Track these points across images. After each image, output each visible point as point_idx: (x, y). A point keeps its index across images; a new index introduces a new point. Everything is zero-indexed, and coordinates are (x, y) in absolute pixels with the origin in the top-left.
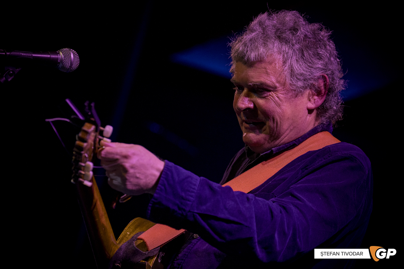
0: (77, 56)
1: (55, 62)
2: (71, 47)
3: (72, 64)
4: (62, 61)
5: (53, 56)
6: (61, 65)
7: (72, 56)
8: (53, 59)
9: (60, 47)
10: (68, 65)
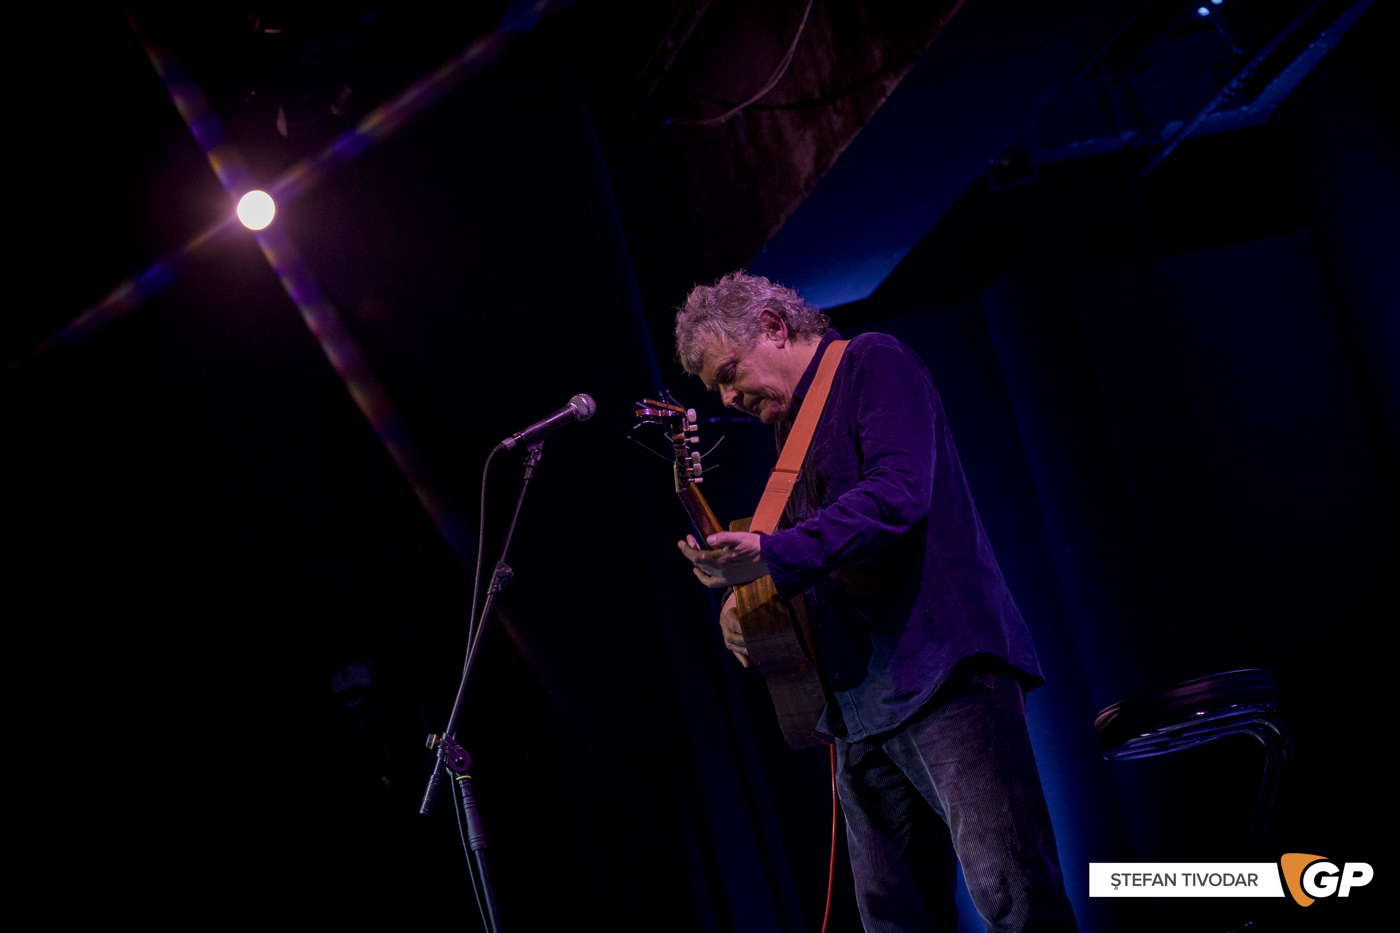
0: (589, 398)
1: (571, 416)
2: (577, 393)
3: (588, 409)
4: (577, 411)
5: (566, 412)
6: (579, 416)
7: (584, 400)
8: (568, 414)
9: (568, 399)
10: (584, 411)
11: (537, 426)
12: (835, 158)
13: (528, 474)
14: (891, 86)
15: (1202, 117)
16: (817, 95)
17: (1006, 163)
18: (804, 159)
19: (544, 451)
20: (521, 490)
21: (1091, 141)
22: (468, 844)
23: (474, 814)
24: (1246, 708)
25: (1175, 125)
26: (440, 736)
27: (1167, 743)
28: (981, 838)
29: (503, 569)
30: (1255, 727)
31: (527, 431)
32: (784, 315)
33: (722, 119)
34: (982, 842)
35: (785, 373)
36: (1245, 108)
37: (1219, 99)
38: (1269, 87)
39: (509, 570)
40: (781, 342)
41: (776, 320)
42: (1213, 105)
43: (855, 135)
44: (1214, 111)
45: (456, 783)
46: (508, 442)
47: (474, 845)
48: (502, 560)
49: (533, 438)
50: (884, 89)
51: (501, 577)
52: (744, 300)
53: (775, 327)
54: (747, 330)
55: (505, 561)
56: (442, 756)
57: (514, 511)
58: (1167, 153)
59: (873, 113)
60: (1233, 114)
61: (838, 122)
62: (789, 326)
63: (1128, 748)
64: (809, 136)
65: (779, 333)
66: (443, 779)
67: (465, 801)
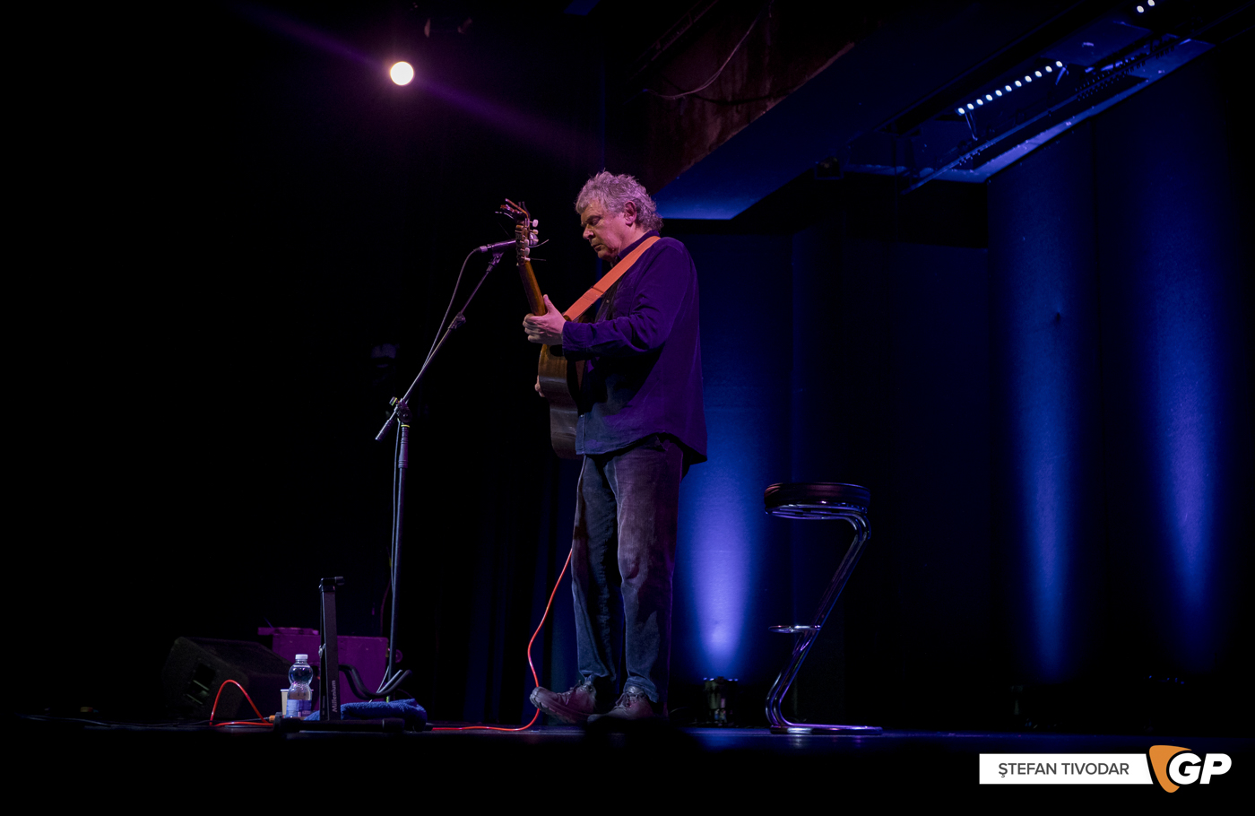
11: (502, 244)
12: (730, 137)
13: (489, 269)
14: (771, 105)
15: (945, 170)
16: (730, 99)
17: (827, 166)
18: (713, 133)
19: (502, 259)
20: (483, 276)
21: (879, 166)
22: (397, 463)
23: (405, 448)
24: (850, 506)
25: (930, 170)
26: (399, 399)
27: (802, 513)
28: (633, 531)
29: (460, 317)
30: (853, 519)
31: (496, 245)
32: (638, 210)
33: (674, 98)
34: (633, 533)
35: (622, 238)
36: (971, 171)
37: (957, 162)
38: (988, 163)
39: (463, 319)
40: (630, 222)
41: (634, 210)
42: (953, 165)
43: (745, 126)
44: (953, 168)
45: (401, 428)
46: (483, 248)
47: (400, 465)
48: (462, 312)
49: (498, 250)
50: (766, 106)
51: (458, 321)
52: (623, 191)
53: (631, 213)
54: (615, 206)
55: (463, 314)
56: (397, 411)
57: (475, 287)
58: (920, 184)
59: (757, 118)
60: (964, 173)
61: (736, 118)
62: (638, 217)
63: (778, 510)
64: (719, 120)
65: (631, 217)
66: (394, 424)
67: (403, 439)
